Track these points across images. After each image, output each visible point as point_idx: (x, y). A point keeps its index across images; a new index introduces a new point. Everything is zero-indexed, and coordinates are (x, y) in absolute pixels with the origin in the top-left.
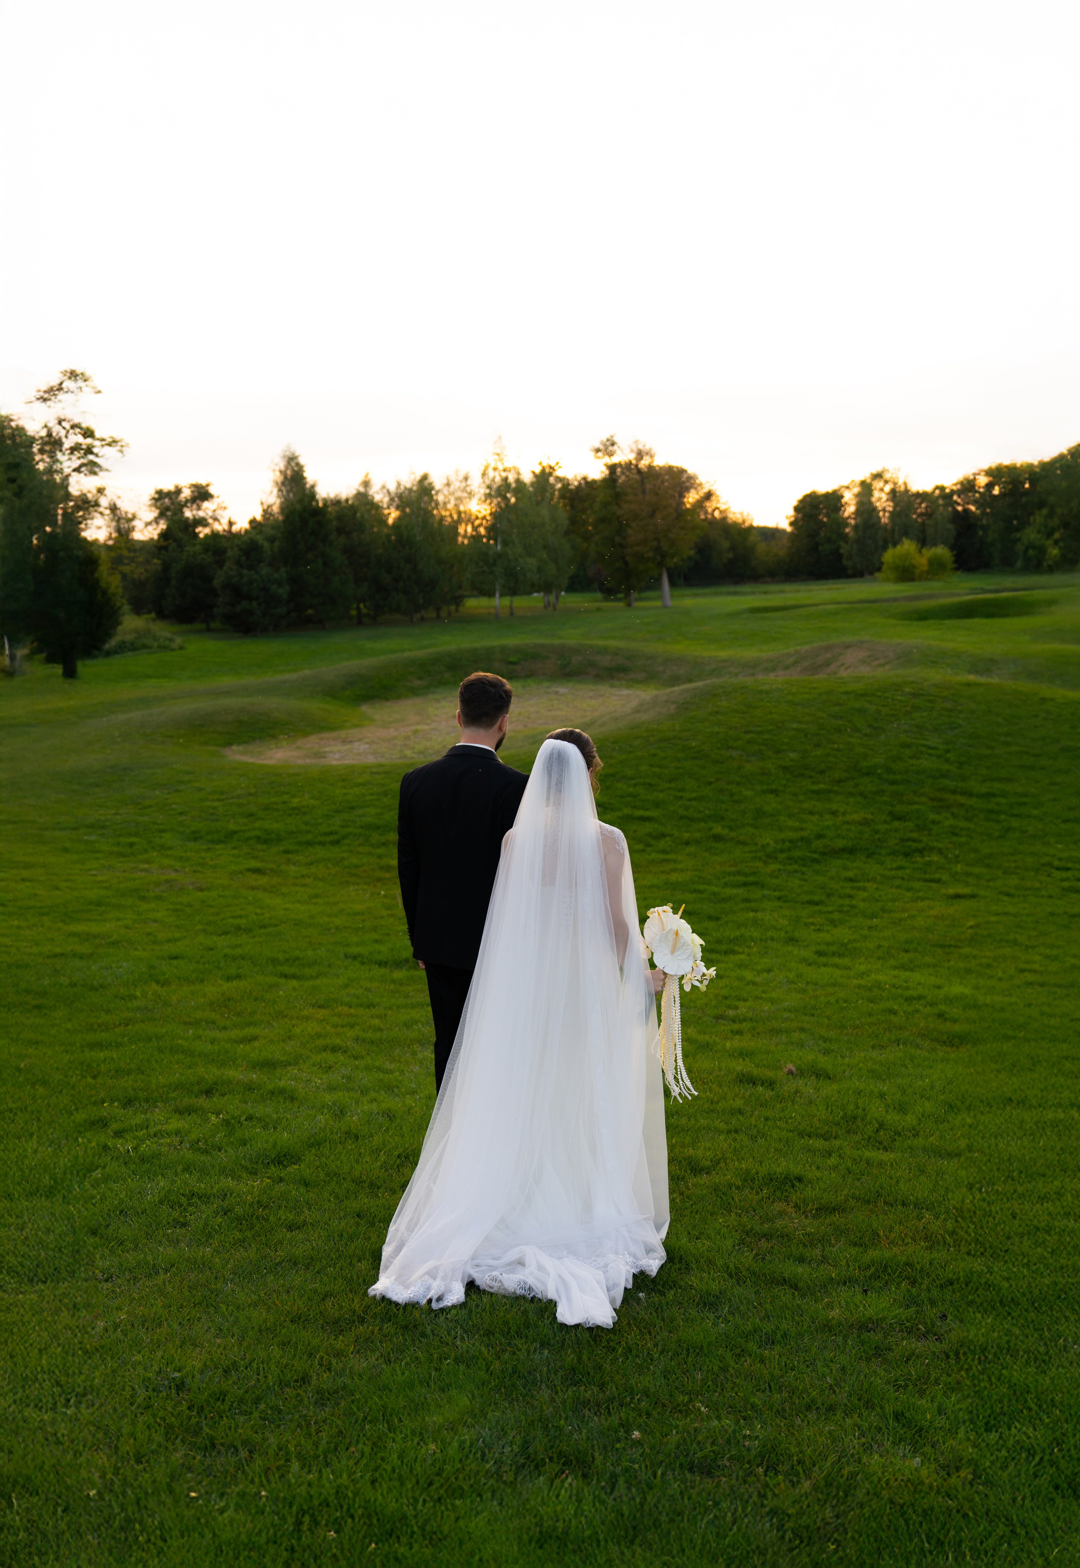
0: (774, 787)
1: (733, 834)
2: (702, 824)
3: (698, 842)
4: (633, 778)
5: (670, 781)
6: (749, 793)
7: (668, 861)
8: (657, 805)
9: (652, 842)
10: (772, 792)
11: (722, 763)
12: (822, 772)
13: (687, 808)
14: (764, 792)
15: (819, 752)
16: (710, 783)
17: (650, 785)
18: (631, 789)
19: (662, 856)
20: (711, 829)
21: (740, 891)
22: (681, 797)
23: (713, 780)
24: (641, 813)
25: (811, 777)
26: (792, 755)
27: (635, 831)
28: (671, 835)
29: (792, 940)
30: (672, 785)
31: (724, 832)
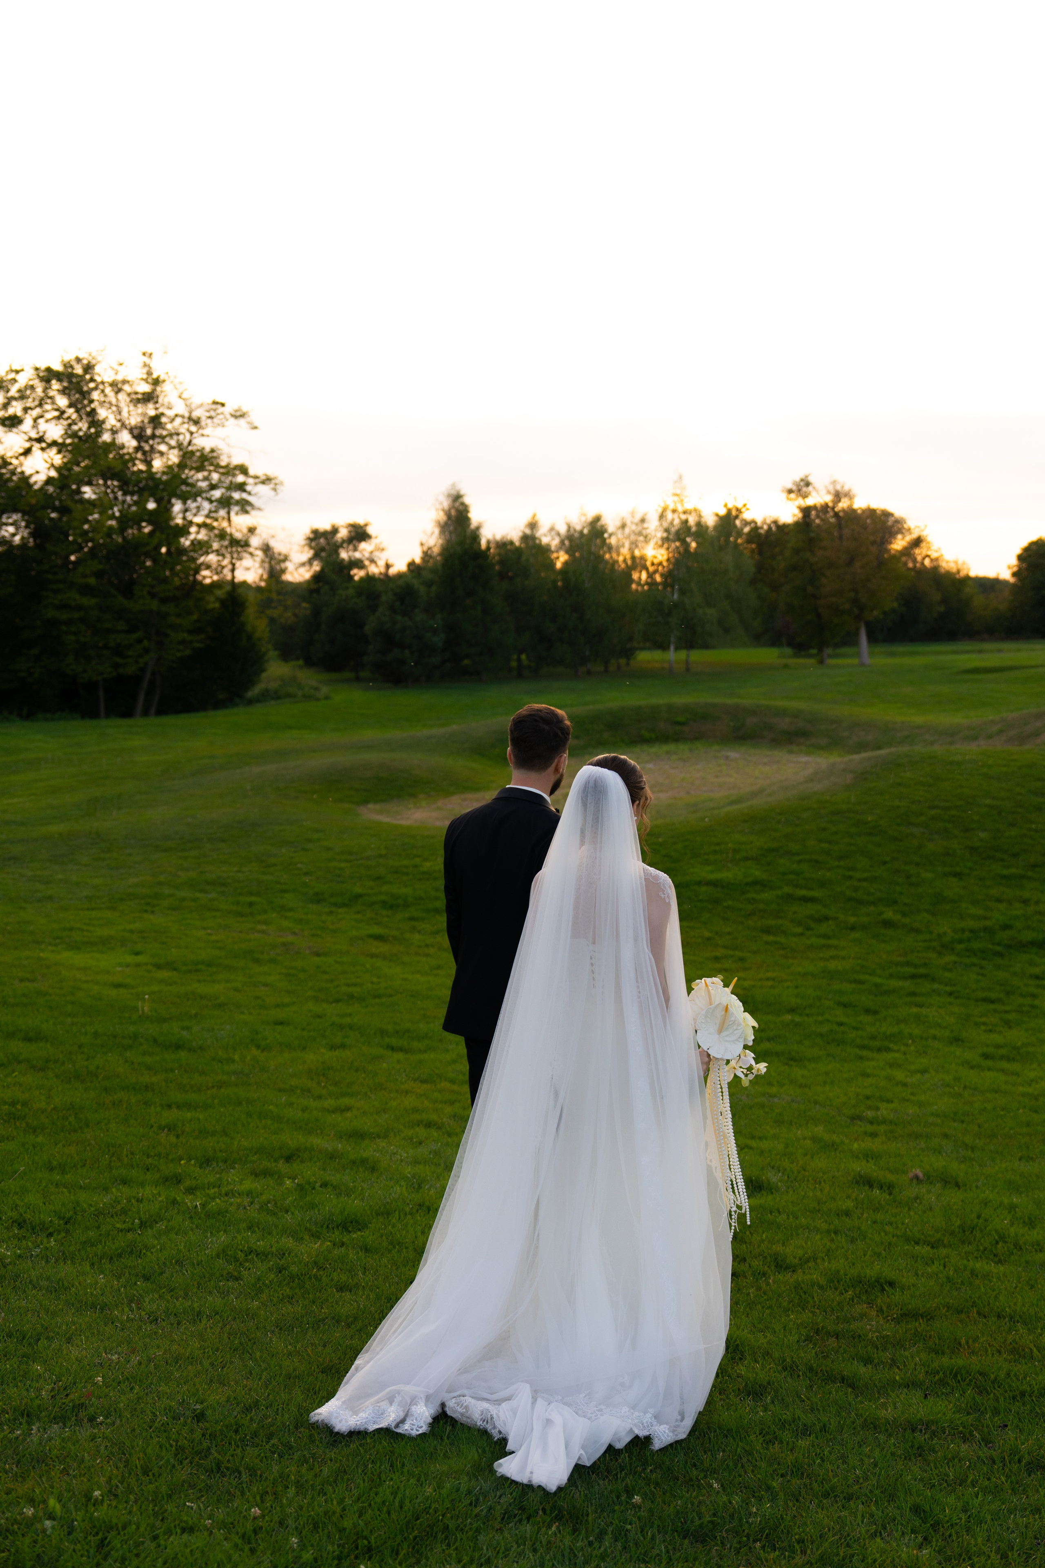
0: (958, 869)
1: (906, 920)
2: (872, 908)
3: (865, 928)
4: (798, 854)
5: (840, 859)
6: (928, 875)
7: (829, 947)
8: (822, 884)
9: (812, 925)
10: (957, 875)
11: (901, 840)
12: (1015, 855)
13: (857, 890)
14: (947, 875)
15: (1014, 832)
16: (885, 863)
17: (817, 862)
18: (795, 866)
19: (823, 941)
20: (881, 914)
21: (907, 984)
22: (851, 877)
23: (888, 859)
24: (803, 892)
25: (1002, 860)
26: (982, 835)
27: (795, 913)
28: (836, 919)
29: (957, 1040)
30: (842, 863)
31: (897, 917)
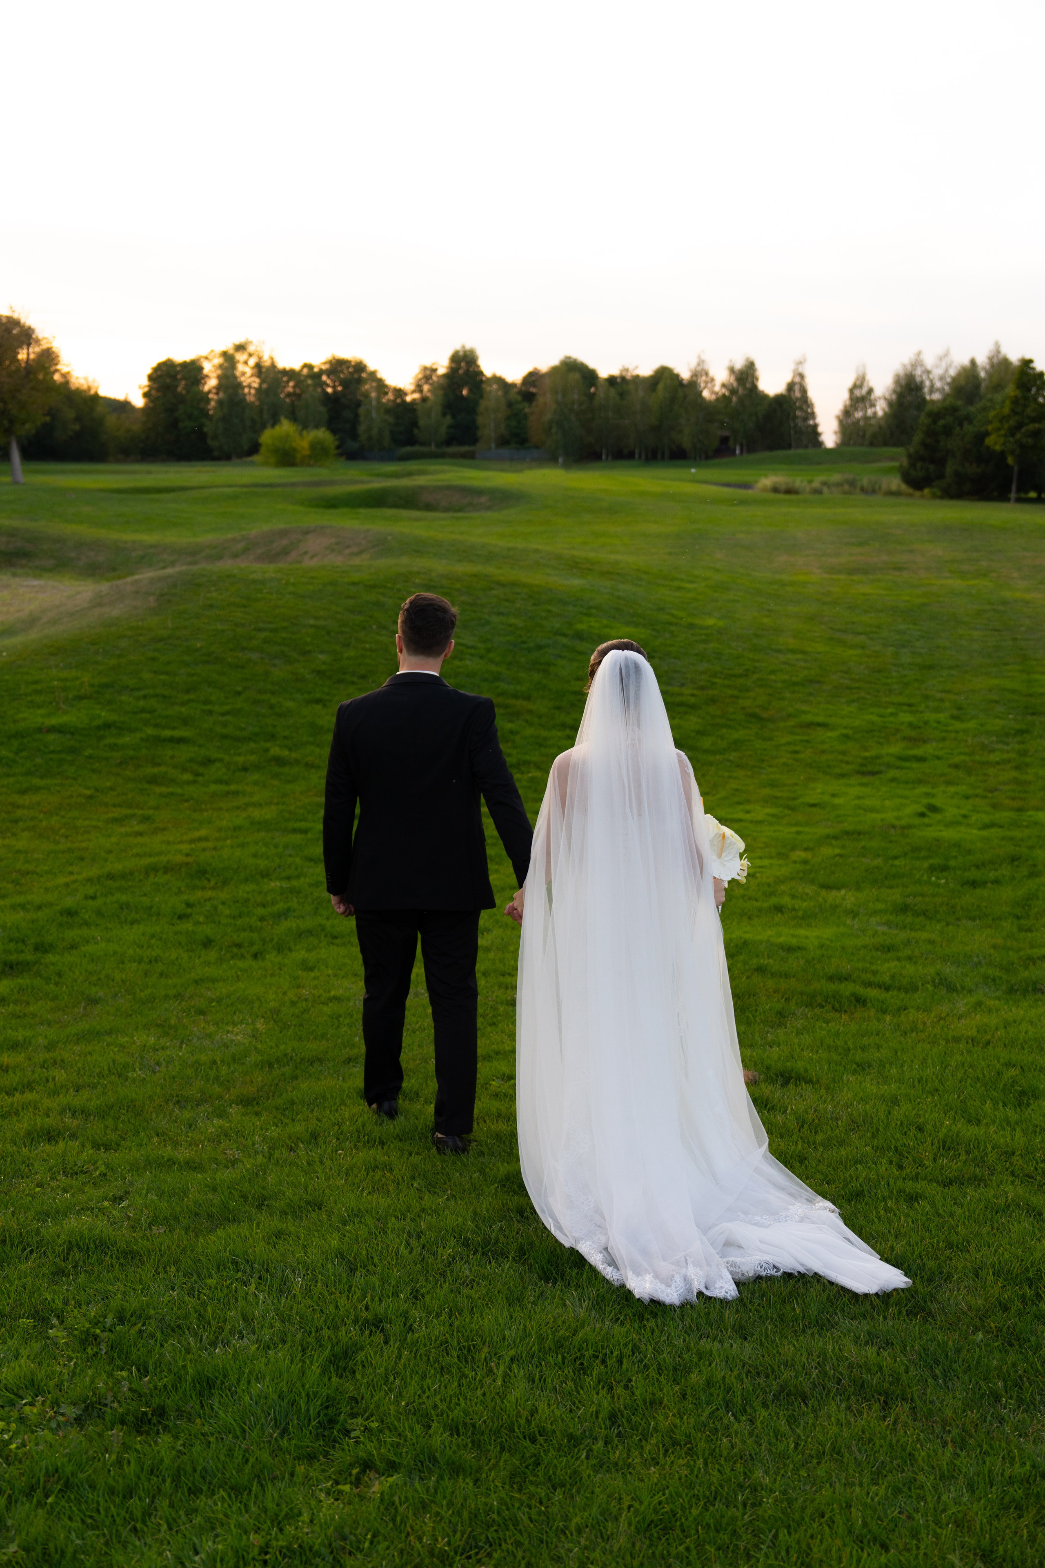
0: (318, 695)
1: (295, 755)
2: (252, 745)
3: (258, 767)
4: (138, 689)
5: (188, 692)
6: (290, 704)
7: (236, 793)
8: (185, 722)
9: (201, 770)
10: (318, 701)
11: (243, 667)
12: (363, 677)
13: (225, 725)
14: (309, 702)
15: (352, 653)
16: (239, 693)
17: (164, 697)
18: (142, 703)
19: (224, 788)
20: (267, 750)
22: (210, 713)
23: (239, 689)
24: (168, 733)
25: (353, 683)
26: (322, 657)
27: (172, 757)
28: (221, 760)
30: (192, 696)
31: (285, 753)
